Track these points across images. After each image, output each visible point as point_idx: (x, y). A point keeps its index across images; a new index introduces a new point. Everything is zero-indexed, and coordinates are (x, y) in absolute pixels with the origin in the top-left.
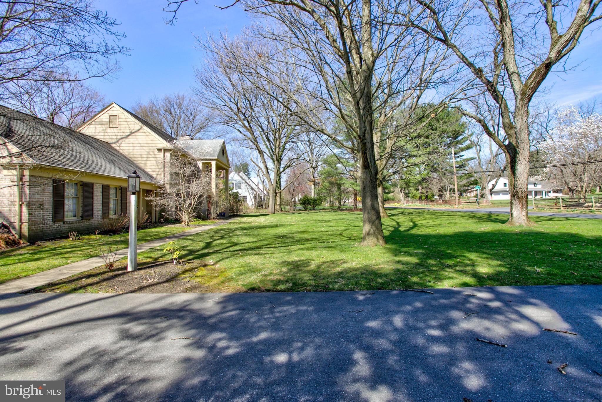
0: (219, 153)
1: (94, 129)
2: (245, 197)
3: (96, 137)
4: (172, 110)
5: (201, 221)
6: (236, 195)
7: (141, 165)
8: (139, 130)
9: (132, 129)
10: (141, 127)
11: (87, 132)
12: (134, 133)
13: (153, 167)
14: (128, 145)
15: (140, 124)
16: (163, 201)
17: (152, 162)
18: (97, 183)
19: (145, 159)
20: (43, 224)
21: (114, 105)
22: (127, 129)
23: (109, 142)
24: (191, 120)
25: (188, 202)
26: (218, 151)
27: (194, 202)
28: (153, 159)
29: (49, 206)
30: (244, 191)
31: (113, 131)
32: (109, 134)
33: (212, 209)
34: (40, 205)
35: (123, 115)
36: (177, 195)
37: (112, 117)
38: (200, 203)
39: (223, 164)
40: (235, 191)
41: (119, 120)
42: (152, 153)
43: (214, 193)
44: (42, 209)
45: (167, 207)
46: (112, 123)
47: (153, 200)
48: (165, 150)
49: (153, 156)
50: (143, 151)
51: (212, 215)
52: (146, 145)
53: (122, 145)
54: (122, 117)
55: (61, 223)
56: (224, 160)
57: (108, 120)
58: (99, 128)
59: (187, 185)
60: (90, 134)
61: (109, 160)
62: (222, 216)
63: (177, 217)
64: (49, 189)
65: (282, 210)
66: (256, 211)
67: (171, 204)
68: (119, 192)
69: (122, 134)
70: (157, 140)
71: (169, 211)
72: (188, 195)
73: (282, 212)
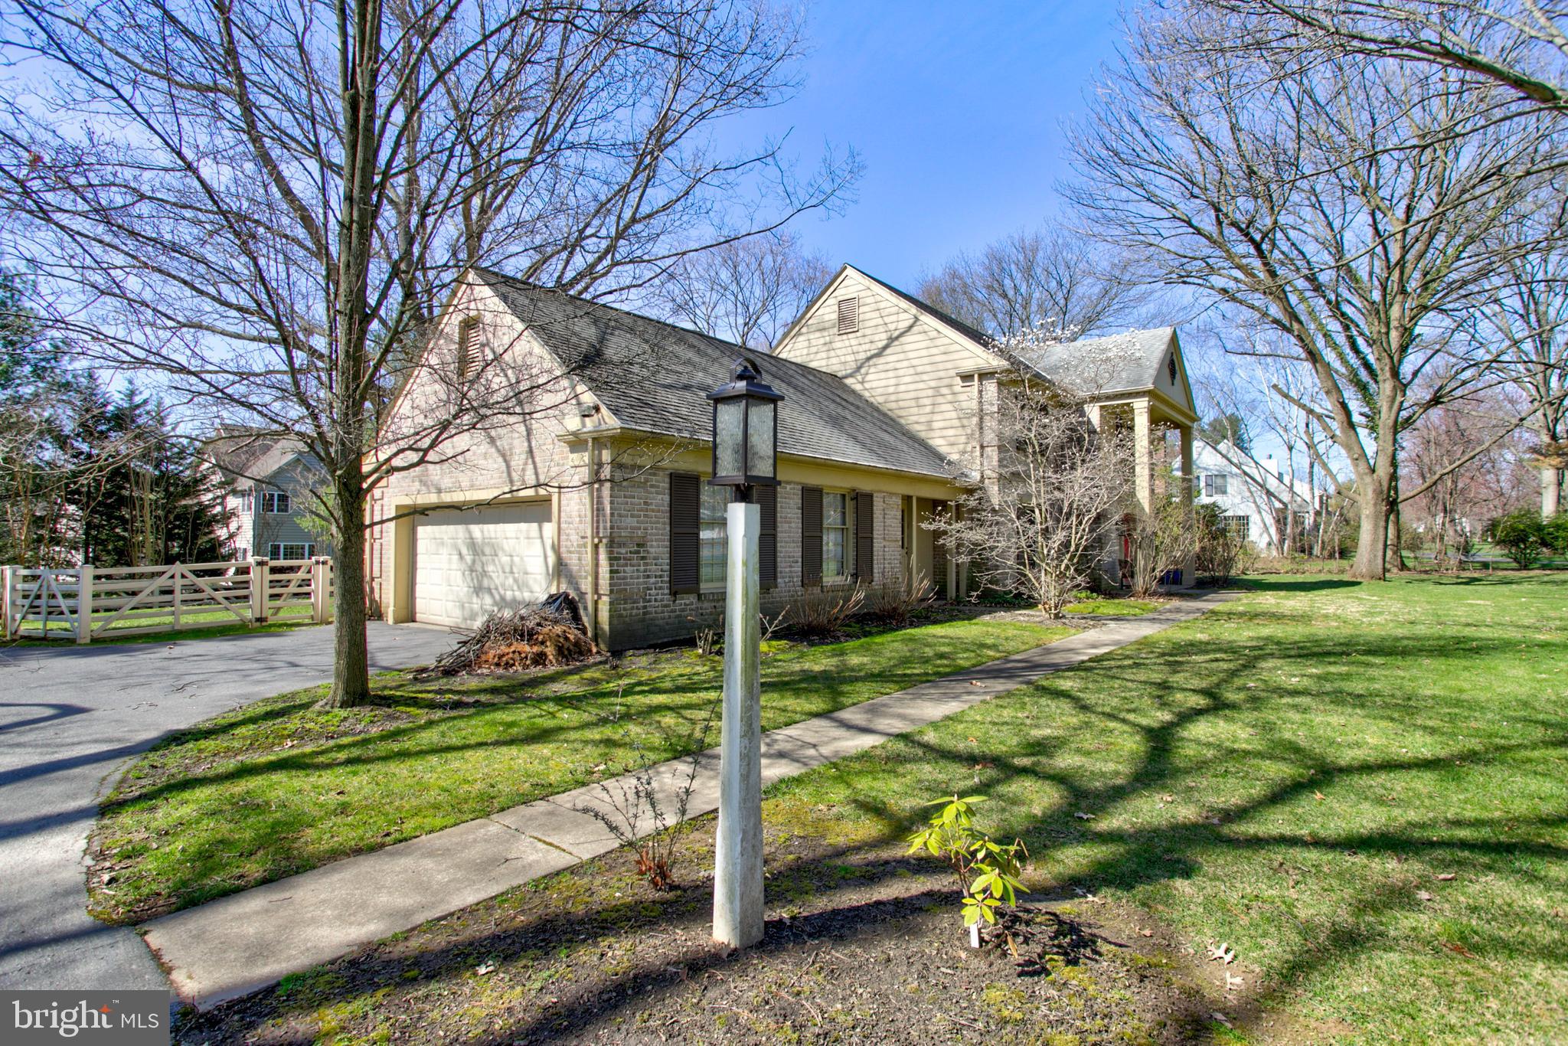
0: (1159, 371)
1: (806, 344)
2: (1244, 520)
3: (813, 365)
4: (1007, 282)
5: (1100, 600)
6: (1212, 515)
7: (917, 427)
8: (911, 327)
9: (892, 327)
10: (917, 319)
11: (792, 354)
12: (897, 338)
13: (951, 432)
14: (883, 375)
15: (914, 310)
16: (977, 535)
17: (948, 415)
18: (789, 483)
19: (928, 409)
20: (645, 601)
21: (849, 271)
22: (881, 329)
23: (839, 374)
24: (1062, 302)
25: (1059, 537)
26: (1156, 365)
27: (1079, 535)
28: (949, 407)
29: (659, 549)
30: (1237, 500)
31: (847, 343)
32: (839, 352)
33: (1141, 562)
34: (638, 545)
35: (869, 293)
36: (1021, 513)
37: (844, 306)
38: (1099, 542)
39: (1173, 407)
40: (1205, 499)
41: (862, 309)
42: (944, 391)
43: (1147, 509)
44: (643, 558)
45: (987, 554)
46: (846, 321)
47: (945, 533)
48: (984, 376)
49: (950, 398)
50: (921, 386)
51: (1140, 582)
52: (928, 368)
53: (869, 378)
54: (868, 300)
55: (691, 599)
56: (1175, 394)
57: (835, 316)
58: (818, 339)
59: (1054, 477)
60: (798, 360)
61: (830, 416)
62: (1173, 583)
63: (1022, 589)
64: (661, 500)
65: (1403, 567)
66: (1288, 565)
67: (1002, 544)
68: (850, 505)
69: (867, 347)
70: (957, 347)
71: (997, 567)
72: (1057, 511)
73: (1405, 574)
